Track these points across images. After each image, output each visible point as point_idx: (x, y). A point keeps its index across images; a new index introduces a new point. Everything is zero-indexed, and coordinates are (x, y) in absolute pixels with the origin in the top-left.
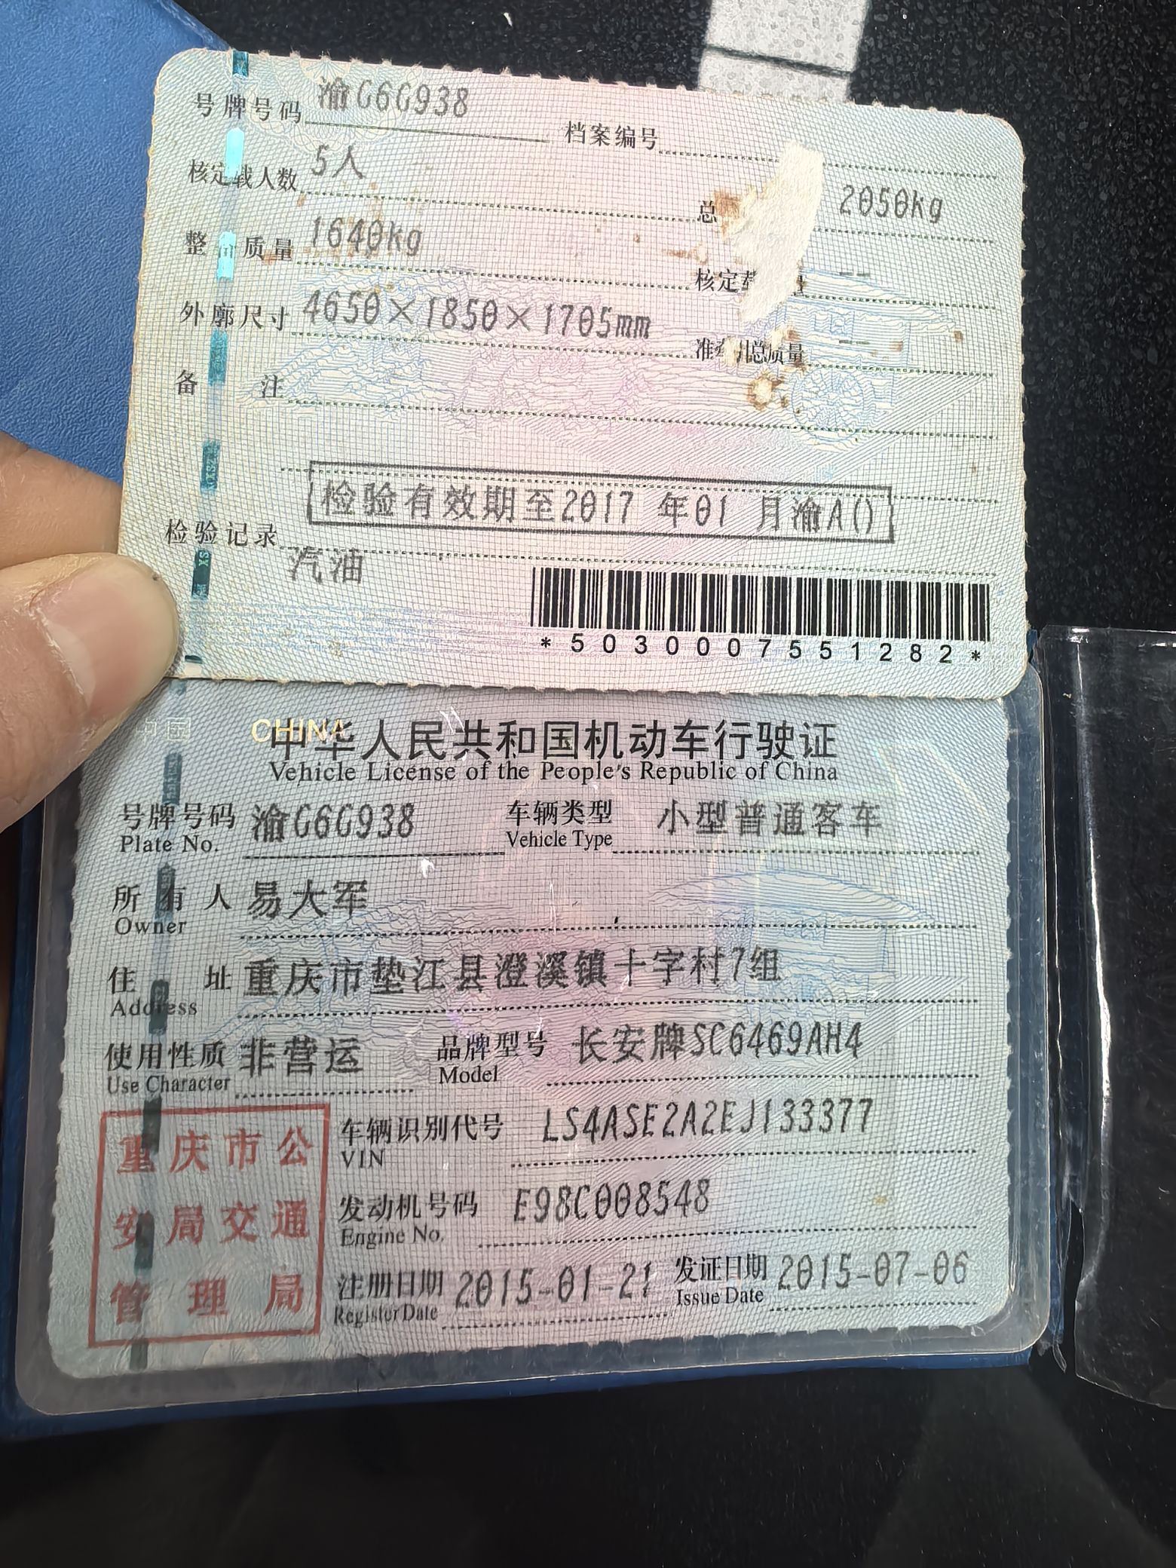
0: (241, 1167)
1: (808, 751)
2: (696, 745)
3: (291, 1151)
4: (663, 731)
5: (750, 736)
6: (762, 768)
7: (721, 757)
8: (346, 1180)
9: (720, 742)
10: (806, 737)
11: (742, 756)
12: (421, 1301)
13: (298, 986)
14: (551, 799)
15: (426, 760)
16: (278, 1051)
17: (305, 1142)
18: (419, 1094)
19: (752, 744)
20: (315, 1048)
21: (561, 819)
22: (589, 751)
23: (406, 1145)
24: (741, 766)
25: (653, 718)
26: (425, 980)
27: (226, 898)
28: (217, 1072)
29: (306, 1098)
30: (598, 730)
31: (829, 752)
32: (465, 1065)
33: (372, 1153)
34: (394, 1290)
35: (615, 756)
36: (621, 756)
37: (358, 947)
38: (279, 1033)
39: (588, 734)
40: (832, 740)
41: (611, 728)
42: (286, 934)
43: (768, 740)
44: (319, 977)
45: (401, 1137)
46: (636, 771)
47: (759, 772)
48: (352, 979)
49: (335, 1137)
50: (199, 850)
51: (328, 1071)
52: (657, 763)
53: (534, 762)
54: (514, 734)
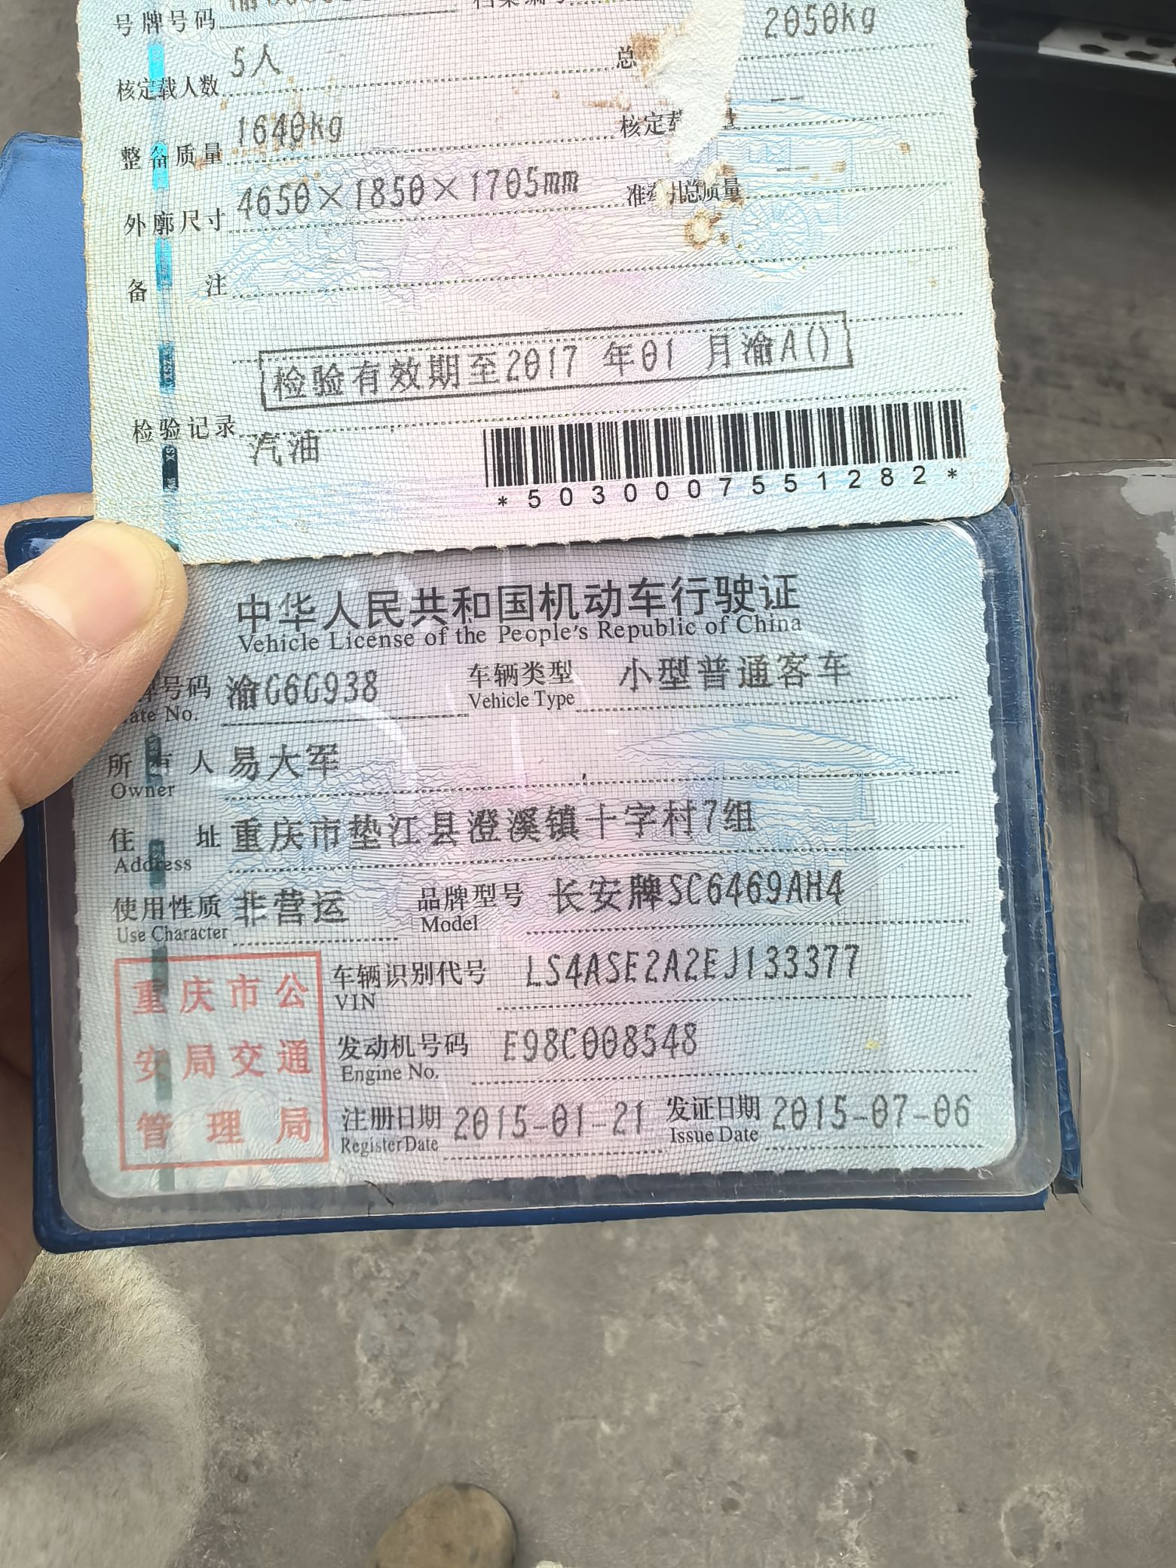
0: (244, 1009)
1: (769, 602)
2: (653, 603)
3: (289, 995)
4: (618, 591)
5: (707, 591)
6: (723, 622)
7: (680, 613)
8: (343, 1022)
9: (677, 598)
10: (766, 589)
11: (700, 612)
12: (421, 1134)
13: (281, 843)
14: (510, 662)
15: (384, 628)
16: (269, 902)
17: (300, 986)
18: (403, 941)
19: (710, 599)
20: (303, 900)
21: (522, 681)
22: (544, 614)
23: (395, 989)
24: (701, 621)
25: (606, 578)
26: (400, 836)
27: (208, 762)
28: (212, 922)
29: (299, 946)
30: (553, 592)
31: (791, 603)
32: (447, 915)
33: (364, 997)
34: (395, 1124)
35: (571, 617)
36: (577, 617)
37: (333, 806)
38: (269, 886)
39: (542, 596)
40: (793, 590)
41: (565, 590)
42: (267, 795)
43: (727, 594)
44: (300, 834)
45: (390, 982)
46: (593, 630)
47: (720, 627)
48: (331, 836)
49: (328, 982)
50: (181, 720)
51: (316, 921)
52: (614, 621)
53: (490, 626)
54: (469, 599)
